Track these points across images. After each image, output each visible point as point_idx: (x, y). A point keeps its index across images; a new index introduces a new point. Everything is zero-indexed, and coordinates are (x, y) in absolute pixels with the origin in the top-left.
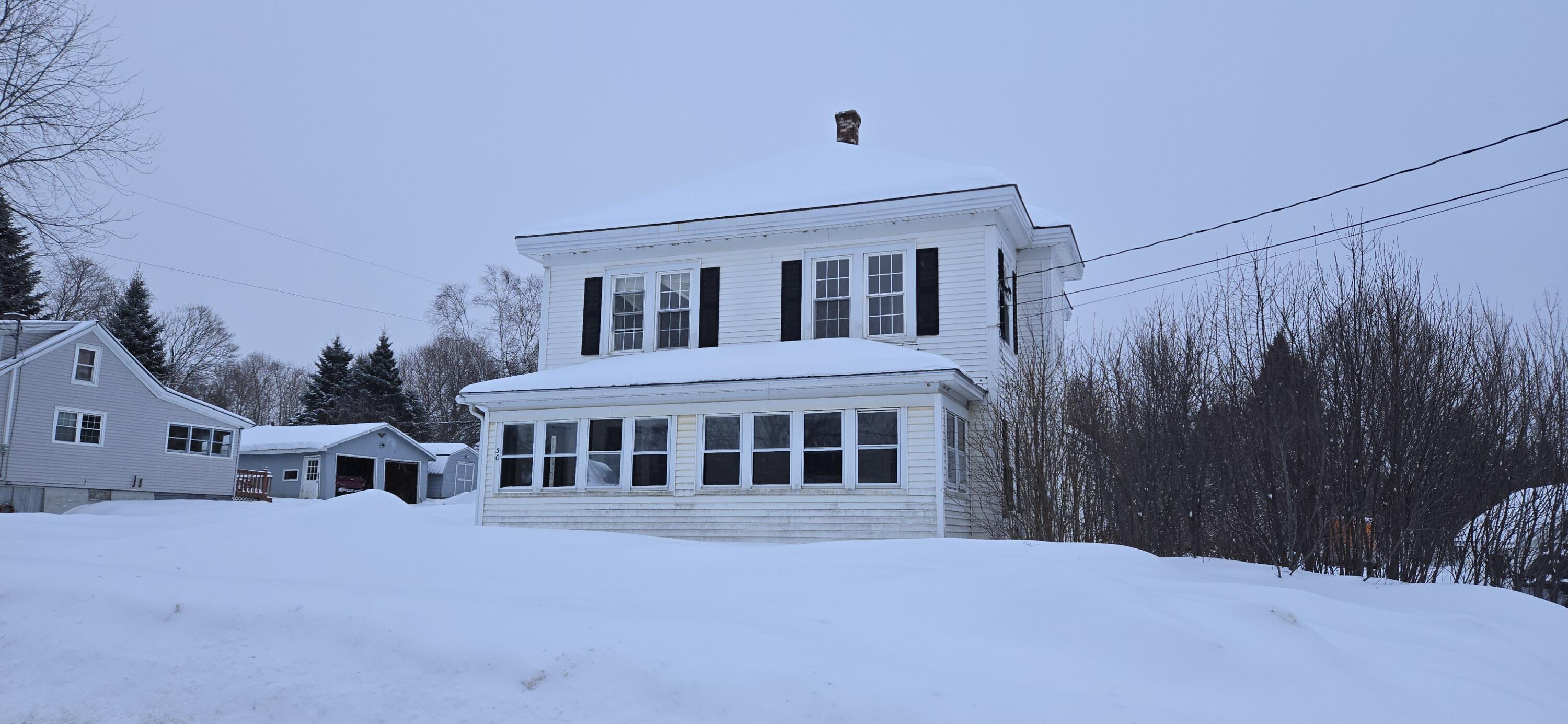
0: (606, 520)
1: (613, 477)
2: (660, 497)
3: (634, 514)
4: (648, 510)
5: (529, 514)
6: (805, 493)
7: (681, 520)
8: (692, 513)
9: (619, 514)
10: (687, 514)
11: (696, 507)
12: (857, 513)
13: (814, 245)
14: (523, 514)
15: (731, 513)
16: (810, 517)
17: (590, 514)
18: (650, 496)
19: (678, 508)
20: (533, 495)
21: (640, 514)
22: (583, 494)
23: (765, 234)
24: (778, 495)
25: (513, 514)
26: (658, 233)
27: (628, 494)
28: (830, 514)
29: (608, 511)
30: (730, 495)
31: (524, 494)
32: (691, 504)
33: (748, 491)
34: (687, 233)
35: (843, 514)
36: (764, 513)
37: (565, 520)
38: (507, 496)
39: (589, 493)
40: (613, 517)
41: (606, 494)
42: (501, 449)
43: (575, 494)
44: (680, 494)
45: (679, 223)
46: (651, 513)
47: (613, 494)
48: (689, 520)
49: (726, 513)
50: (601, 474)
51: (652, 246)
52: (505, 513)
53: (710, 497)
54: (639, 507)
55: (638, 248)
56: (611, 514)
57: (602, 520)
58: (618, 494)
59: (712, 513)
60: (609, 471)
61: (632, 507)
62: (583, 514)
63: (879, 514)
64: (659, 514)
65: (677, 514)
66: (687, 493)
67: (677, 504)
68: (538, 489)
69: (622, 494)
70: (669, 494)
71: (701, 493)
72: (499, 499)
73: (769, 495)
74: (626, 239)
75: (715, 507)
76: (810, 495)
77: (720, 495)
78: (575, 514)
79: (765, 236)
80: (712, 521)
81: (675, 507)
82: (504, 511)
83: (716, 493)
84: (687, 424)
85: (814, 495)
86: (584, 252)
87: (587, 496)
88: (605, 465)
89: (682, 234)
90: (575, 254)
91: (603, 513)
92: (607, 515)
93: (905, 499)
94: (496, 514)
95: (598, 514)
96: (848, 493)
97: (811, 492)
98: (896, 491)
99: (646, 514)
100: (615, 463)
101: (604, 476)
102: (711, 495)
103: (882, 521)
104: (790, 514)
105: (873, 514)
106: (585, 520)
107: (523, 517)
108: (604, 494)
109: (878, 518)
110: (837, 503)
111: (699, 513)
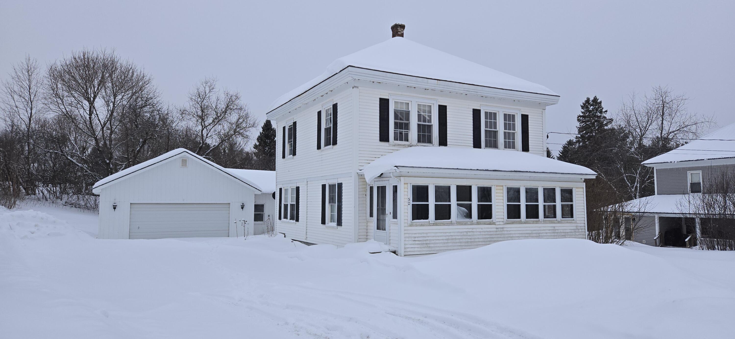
0: (467, 237)
1: (469, 215)
2: (490, 225)
3: (479, 234)
4: (485, 232)
5: (429, 235)
6: (545, 222)
7: (499, 236)
8: (503, 232)
9: (472, 234)
10: (501, 233)
11: (505, 229)
12: (562, 231)
13: (485, 104)
14: (425, 235)
15: (518, 232)
16: (546, 233)
17: (459, 234)
18: (486, 224)
19: (498, 230)
20: (431, 225)
21: (482, 233)
22: (455, 224)
23: (466, 94)
24: (536, 223)
25: (420, 235)
26: (428, 83)
27: (476, 224)
28: (553, 231)
29: (467, 232)
30: (518, 224)
31: (426, 224)
32: (503, 228)
33: (525, 222)
34: (440, 86)
35: (557, 231)
36: (530, 232)
37: (447, 238)
38: (417, 225)
39: (459, 223)
40: (469, 235)
41: (467, 224)
42: (411, 199)
43: (451, 224)
44: (498, 223)
45: (438, 80)
46: (486, 233)
47: (470, 224)
48: (502, 236)
49: (516, 232)
50: (463, 213)
51: (415, 88)
52: (415, 235)
53: (511, 225)
54: (481, 230)
55: (408, 87)
56: (469, 234)
57: (465, 237)
58: (472, 224)
59: (511, 232)
60: (467, 212)
61: (478, 230)
62: (456, 234)
63: (568, 231)
64: (489, 233)
65: (497, 233)
66: (501, 223)
67: (497, 228)
68: (432, 221)
69: (474, 224)
70: (494, 224)
71: (507, 223)
72: (413, 227)
73: (532, 224)
74: (411, 82)
75: (512, 229)
76: (546, 223)
77: (514, 224)
78: (452, 234)
79: (466, 95)
80: (511, 236)
81: (496, 230)
82: (415, 234)
83: (513, 223)
84: (499, 190)
85: (548, 223)
86: (379, 83)
87: (458, 225)
88: (465, 209)
89: (438, 86)
90: (373, 82)
91: (465, 234)
92: (467, 234)
93: (575, 225)
94: (410, 235)
95: (462, 234)
96: (559, 222)
97: (547, 222)
98: (573, 222)
99: (484, 233)
100: (469, 208)
101: (465, 215)
102: (511, 224)
103: (569, 234)
104: (540, 232)
105: (566, 231)
106: (457, 237)
107: (425, 237)
108: (466, 224)
109: (568, 232)
110: (554, 227)
111: (506, 232)
